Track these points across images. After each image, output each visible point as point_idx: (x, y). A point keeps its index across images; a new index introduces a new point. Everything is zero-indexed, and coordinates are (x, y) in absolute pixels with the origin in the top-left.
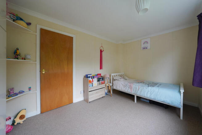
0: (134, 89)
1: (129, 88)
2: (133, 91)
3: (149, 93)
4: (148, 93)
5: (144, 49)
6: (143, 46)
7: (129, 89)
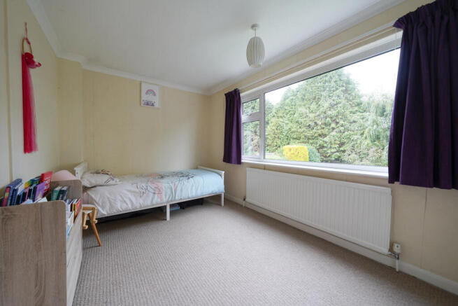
0: (166, 193)
1: (154, 193)
2: (166, 195)
3: (194, 188)
4: (192, 189)
5: (148, 104)
6: (145, 97)
7: (156, 195)
